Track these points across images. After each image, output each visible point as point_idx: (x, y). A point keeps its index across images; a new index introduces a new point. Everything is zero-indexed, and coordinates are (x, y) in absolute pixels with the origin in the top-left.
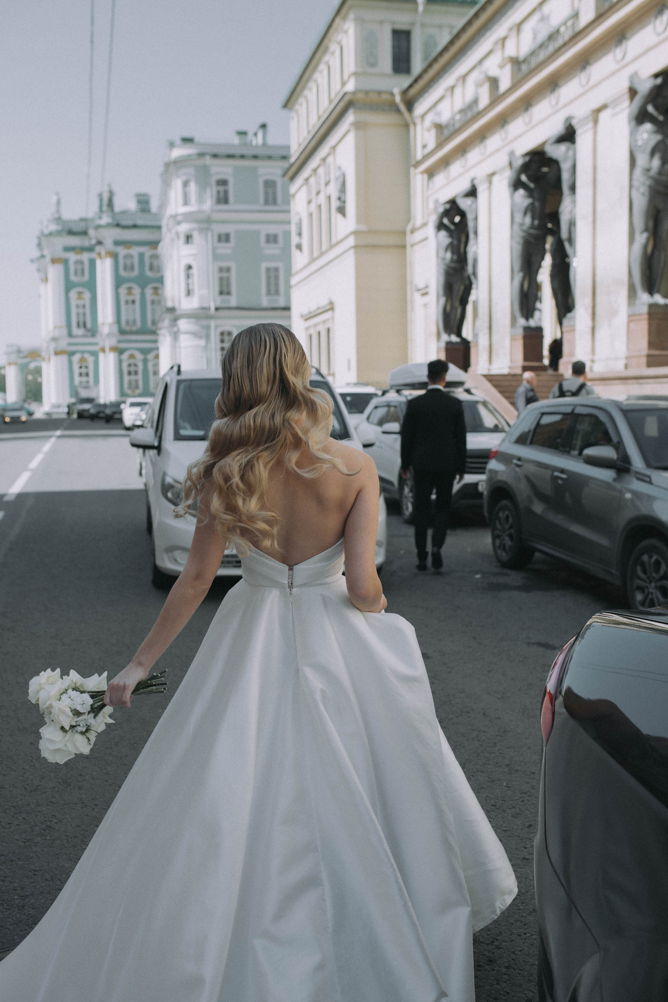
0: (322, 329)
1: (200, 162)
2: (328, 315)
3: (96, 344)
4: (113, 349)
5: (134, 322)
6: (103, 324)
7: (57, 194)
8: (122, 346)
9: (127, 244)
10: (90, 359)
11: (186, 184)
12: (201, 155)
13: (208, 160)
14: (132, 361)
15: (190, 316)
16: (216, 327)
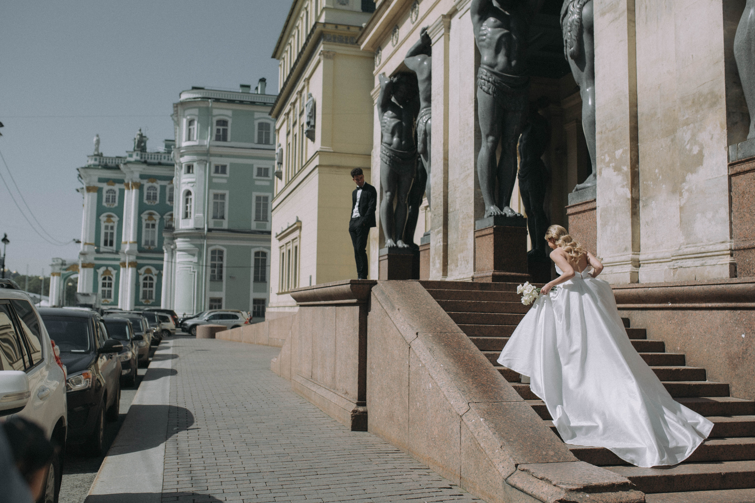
0: (291, 247)
1: (203, 105)
2: (296, 234)
3: (118, 260)
4: (132, 264)
5: (153, 243)
6: (126, 243)
7: (98, 136)
8: (140, 262)
9: (152, 178)
10: (114, 272)
11: (191, 123)
12: (205, 99)
13: (210, 103)
14: (148, 275)
15: (185, 235)
16: (208, 246)
